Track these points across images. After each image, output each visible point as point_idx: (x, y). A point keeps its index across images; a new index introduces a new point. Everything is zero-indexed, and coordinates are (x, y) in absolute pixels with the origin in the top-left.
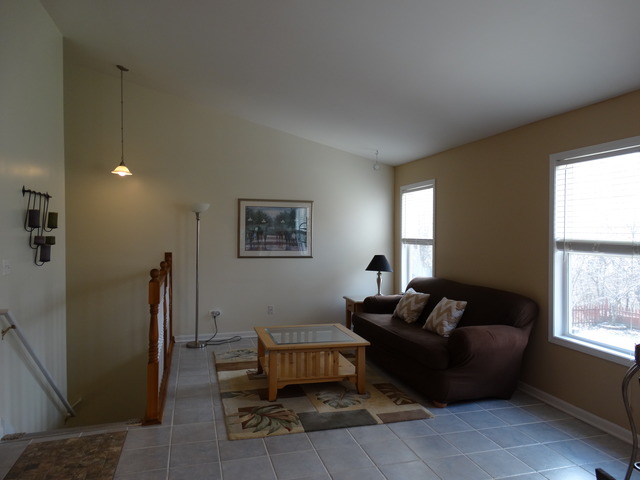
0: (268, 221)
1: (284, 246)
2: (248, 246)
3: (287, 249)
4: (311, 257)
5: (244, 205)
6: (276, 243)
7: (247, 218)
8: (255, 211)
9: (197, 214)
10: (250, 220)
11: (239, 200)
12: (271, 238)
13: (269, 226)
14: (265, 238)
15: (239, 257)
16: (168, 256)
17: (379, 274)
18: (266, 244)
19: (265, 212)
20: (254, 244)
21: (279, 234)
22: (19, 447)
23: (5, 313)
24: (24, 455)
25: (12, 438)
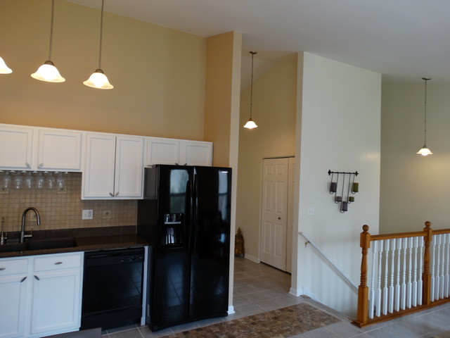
22: (300, 301)
23: (301, 234)
24: (296, 306)
25: (304, 297)
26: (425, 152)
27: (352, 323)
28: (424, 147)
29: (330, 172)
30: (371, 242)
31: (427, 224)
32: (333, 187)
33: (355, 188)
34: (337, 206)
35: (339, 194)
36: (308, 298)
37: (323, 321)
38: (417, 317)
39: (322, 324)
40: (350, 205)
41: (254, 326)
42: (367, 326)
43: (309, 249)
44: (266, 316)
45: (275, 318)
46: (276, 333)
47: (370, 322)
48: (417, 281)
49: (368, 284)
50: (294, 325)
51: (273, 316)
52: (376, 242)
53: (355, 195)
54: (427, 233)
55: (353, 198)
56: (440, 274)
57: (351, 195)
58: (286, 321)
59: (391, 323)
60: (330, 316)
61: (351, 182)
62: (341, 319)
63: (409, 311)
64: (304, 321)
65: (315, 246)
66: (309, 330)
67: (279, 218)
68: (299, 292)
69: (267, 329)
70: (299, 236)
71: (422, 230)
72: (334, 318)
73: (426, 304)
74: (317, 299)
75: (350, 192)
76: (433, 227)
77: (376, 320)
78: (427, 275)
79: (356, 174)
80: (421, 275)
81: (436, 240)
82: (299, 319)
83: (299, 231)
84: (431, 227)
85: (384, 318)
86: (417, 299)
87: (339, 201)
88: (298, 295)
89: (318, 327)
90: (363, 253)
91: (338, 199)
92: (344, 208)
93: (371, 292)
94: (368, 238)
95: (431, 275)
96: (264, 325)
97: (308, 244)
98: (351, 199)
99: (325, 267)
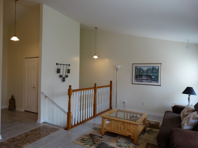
0: (143, 71)
1: (149, 81)
2: (136, 80)
3: (150, 82)
4: (160, 86)
5: (134, 65)
6: (146, 80)
7: (135, 70)
8: (138, 68)
9: (117, 69)
10: (137, 71)
11: (133, 64)
12: (144, 78)
13: (144, 73)
14: (142, 77)
15: (132, 84)
16: (111, 82)
17: (189, 96)
18: (142, 79)
19: (142, 68)
20: (138, 79)
21: (147, 76)
22: (42, 125)
23: (42, 93)
24: (39, 127)
25: (44, 123)
26: (96, 57)
27: (65, 129)
28: (95, 55)
29: (57, 64)
30: (73, 93)
31: (95, 84)
32: (58, 71)
33: (69, 71)
34: (61, 79)
35: (61, 74)
36: (46, 123)
37: (51, 131)
38: (91, 121)
39: (51, 133)
40: (66, 79)
41: (13, 143)
42: (71, 129)
43: (47, 100)
44: (21, 136)
45: (27, 136)
46: (25, 143)
47: (72, 127)
48: (92, 107)
49: (71, 111)
50: (36, 136)
51: (26, 135)
52: (75, 92)
53: (69, 75)
54: (95, 88)
55: (68, 76)
56: (100, 104)
57: (67, 74)
58: (33, 136)
59: (81, 125)
60: (55, 128)
61: (67, 69)
62: (60, 128)
63: (88, 119)
64: (42, 134)
65: (50, 98)
66: (44, 137)
67: (34, 88)
68: (42, 121)
69: (20, 142)
70: (41, 94)
71: (93, 87)
72: (57, 129)
73: (95, 115)
74: (51, 123)
75: (67, 73)
76: (97, 86)
77: (75, 125)
78: (95, 105)
79: (69, 65)
80: (93, 104)
81: (98, 90)
82: (39, 133)
83: (41, 91)
84: (96, 85)
85: (78, 124)
86: (92, 114)
87: (61, 77)
88: (41, 122)
89: (48, 134)
90: (69, 98)
91: (61, 76)
92: (64, 80)
93: (73, 114)
94: (71, 91)
95: (96, 104)
96: (19, 141)
97: (46, 97)
98: (67, 76)
99: (55, 107)
